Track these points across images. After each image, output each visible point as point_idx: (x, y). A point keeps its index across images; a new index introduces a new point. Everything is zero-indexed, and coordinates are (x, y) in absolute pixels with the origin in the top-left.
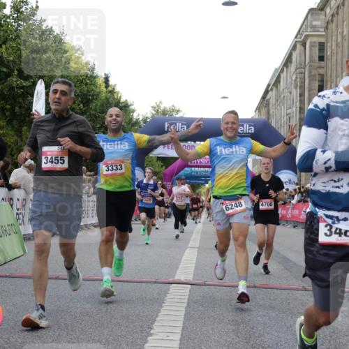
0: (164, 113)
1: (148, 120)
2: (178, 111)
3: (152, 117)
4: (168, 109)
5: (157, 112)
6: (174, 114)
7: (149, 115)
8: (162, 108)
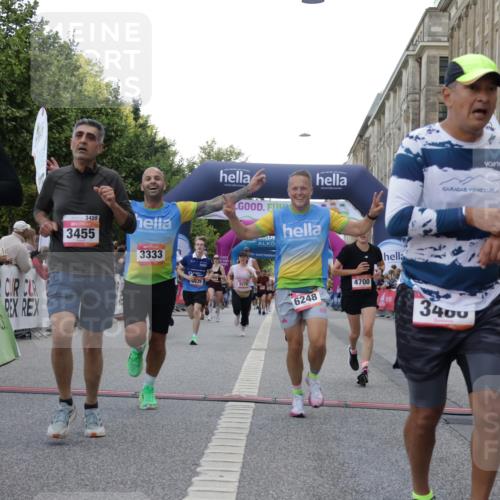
0: (219, 156)
1: (196, 167)
2: (239, 154)
3: (201, 162)
4: (224, 150)
5: (209, 155)
6: (233, 158)
7: (197, 160)
8: (215, 149)
